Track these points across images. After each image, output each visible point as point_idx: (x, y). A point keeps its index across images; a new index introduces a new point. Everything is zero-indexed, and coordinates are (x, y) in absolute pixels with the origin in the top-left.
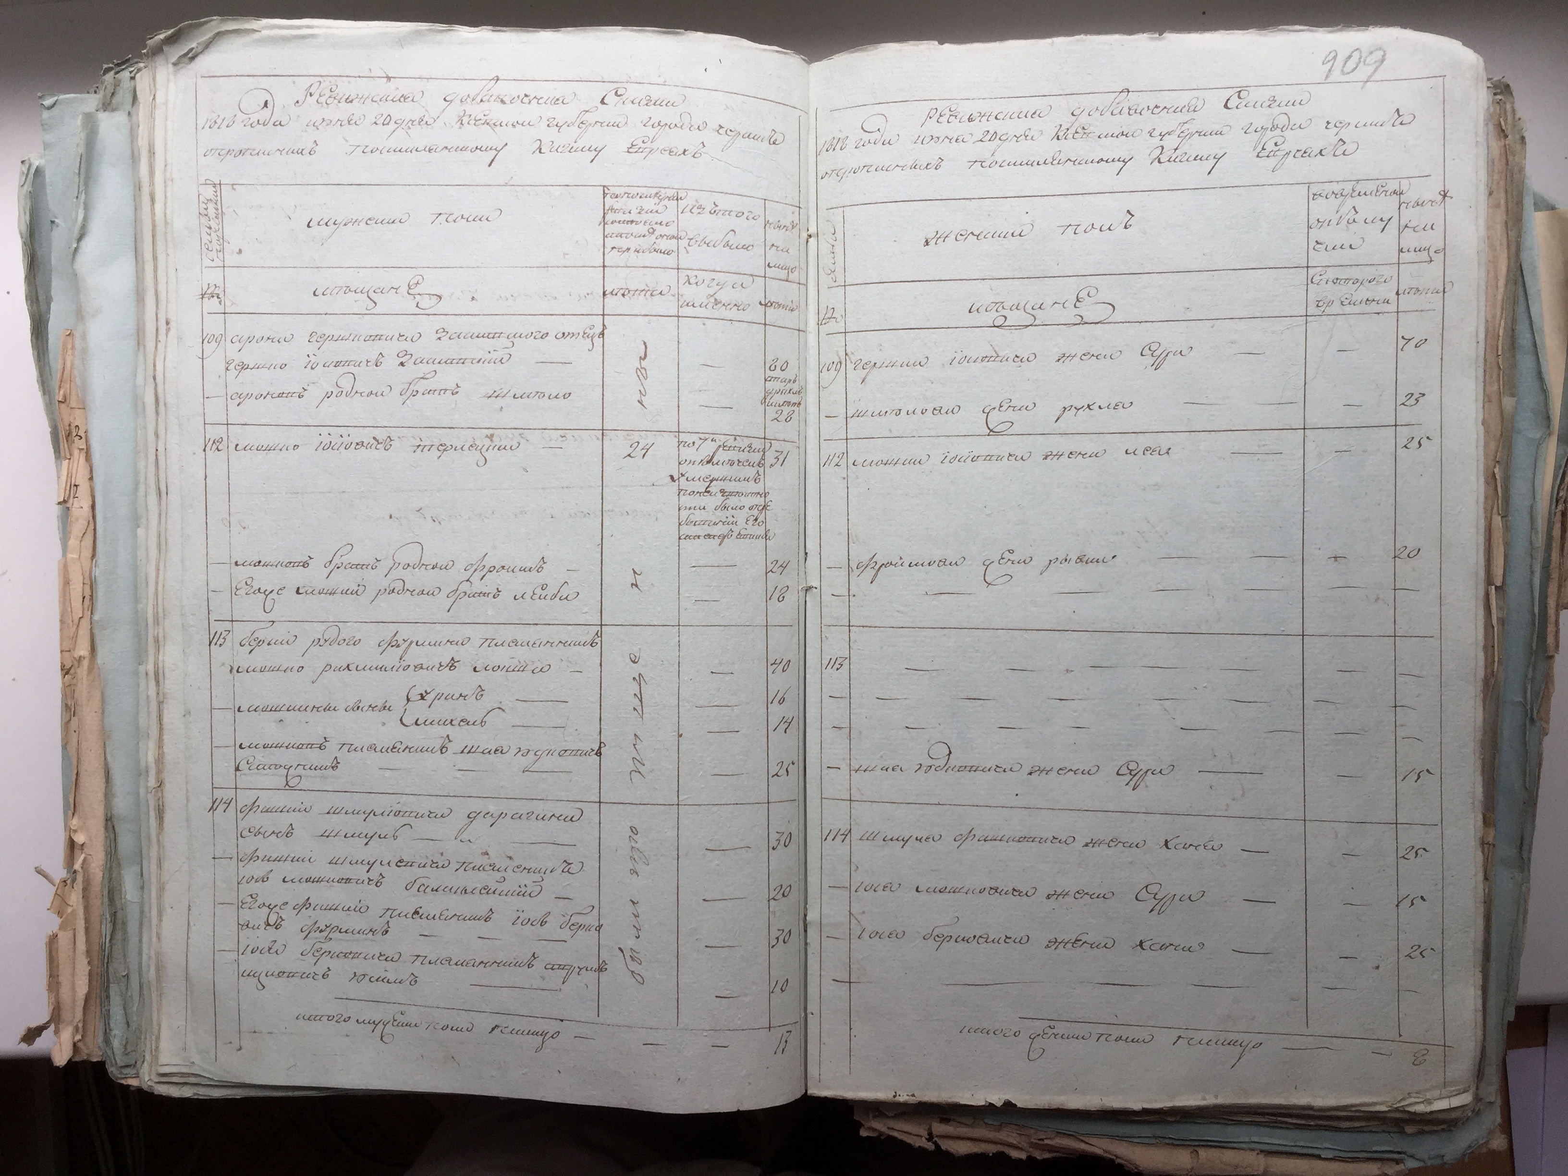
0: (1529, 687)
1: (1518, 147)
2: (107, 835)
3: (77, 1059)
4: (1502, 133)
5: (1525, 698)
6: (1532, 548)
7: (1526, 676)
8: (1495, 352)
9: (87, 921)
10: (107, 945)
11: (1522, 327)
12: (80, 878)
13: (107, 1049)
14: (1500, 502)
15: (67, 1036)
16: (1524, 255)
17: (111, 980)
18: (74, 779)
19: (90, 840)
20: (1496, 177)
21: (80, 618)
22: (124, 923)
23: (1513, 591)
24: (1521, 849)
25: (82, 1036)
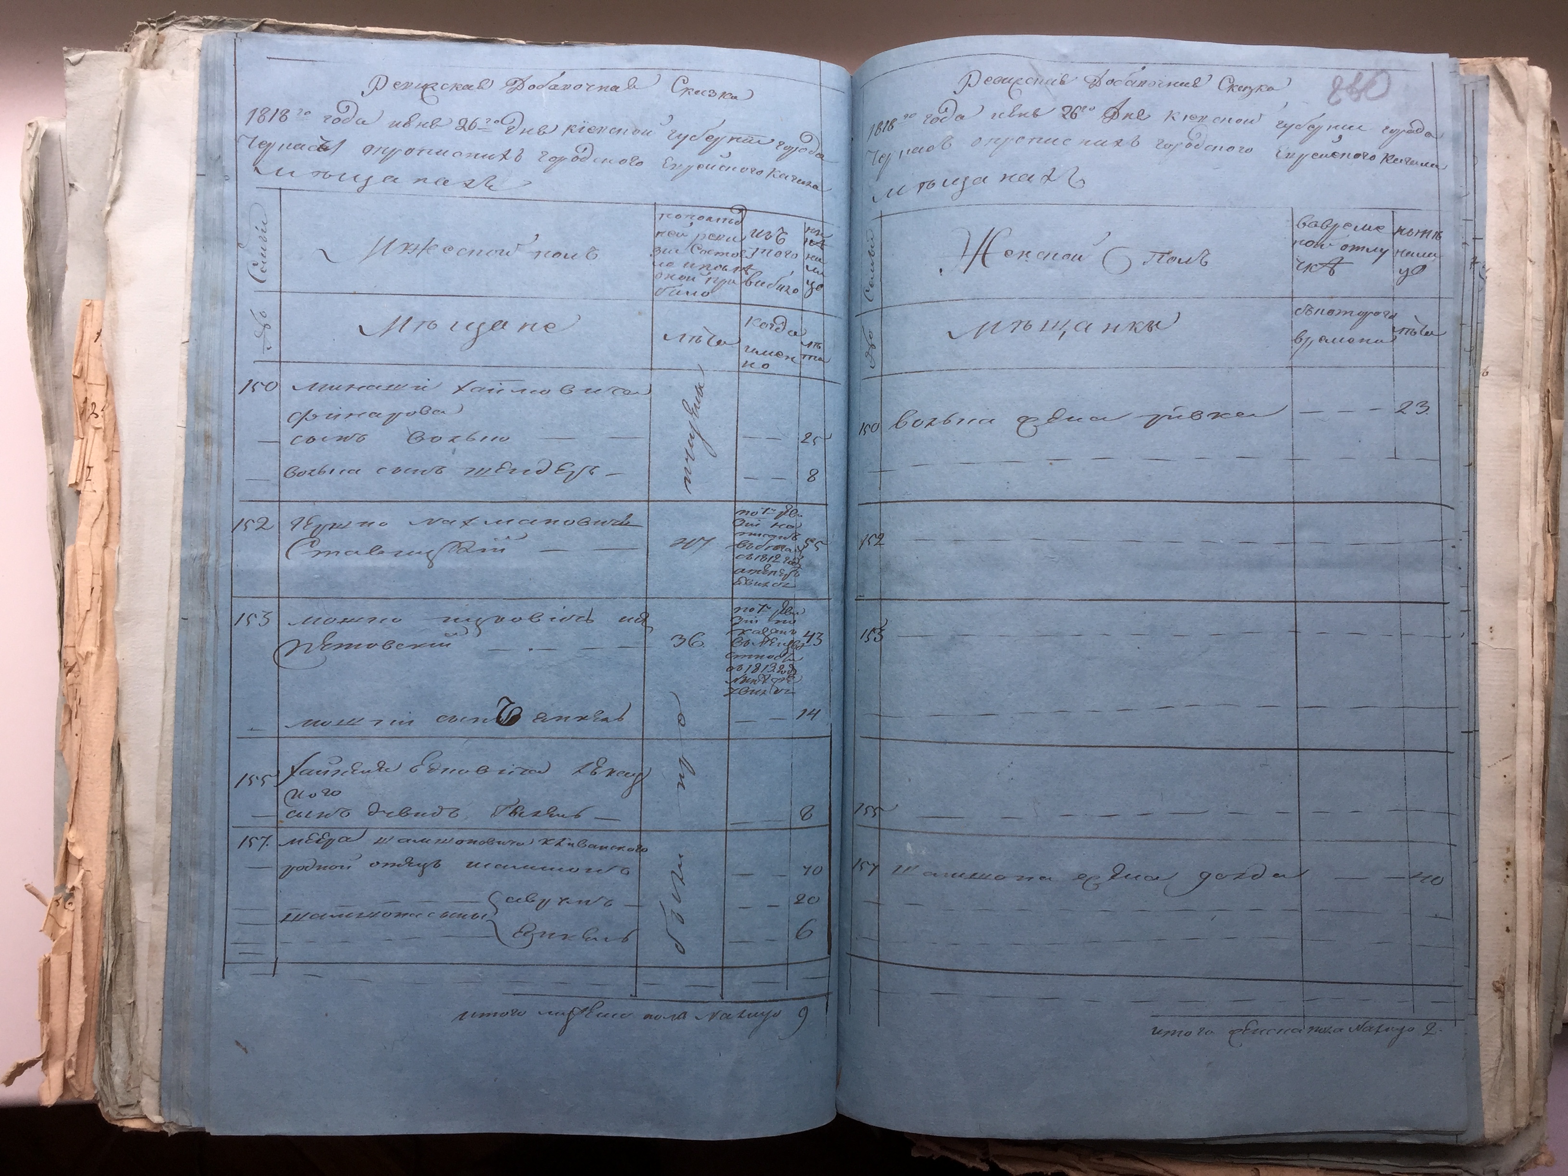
2: (112, 850)
3: (68, 1099)
9: (85, 943)
10: (109, 972)
12: (78, 895)
13: (105, 1088)
15: (56, 1071)
17: (114, 1011)
18: (74, 788)
19: (90, 854)
21: (88, 611)
22: (133, 946)
25: (75, 1071)
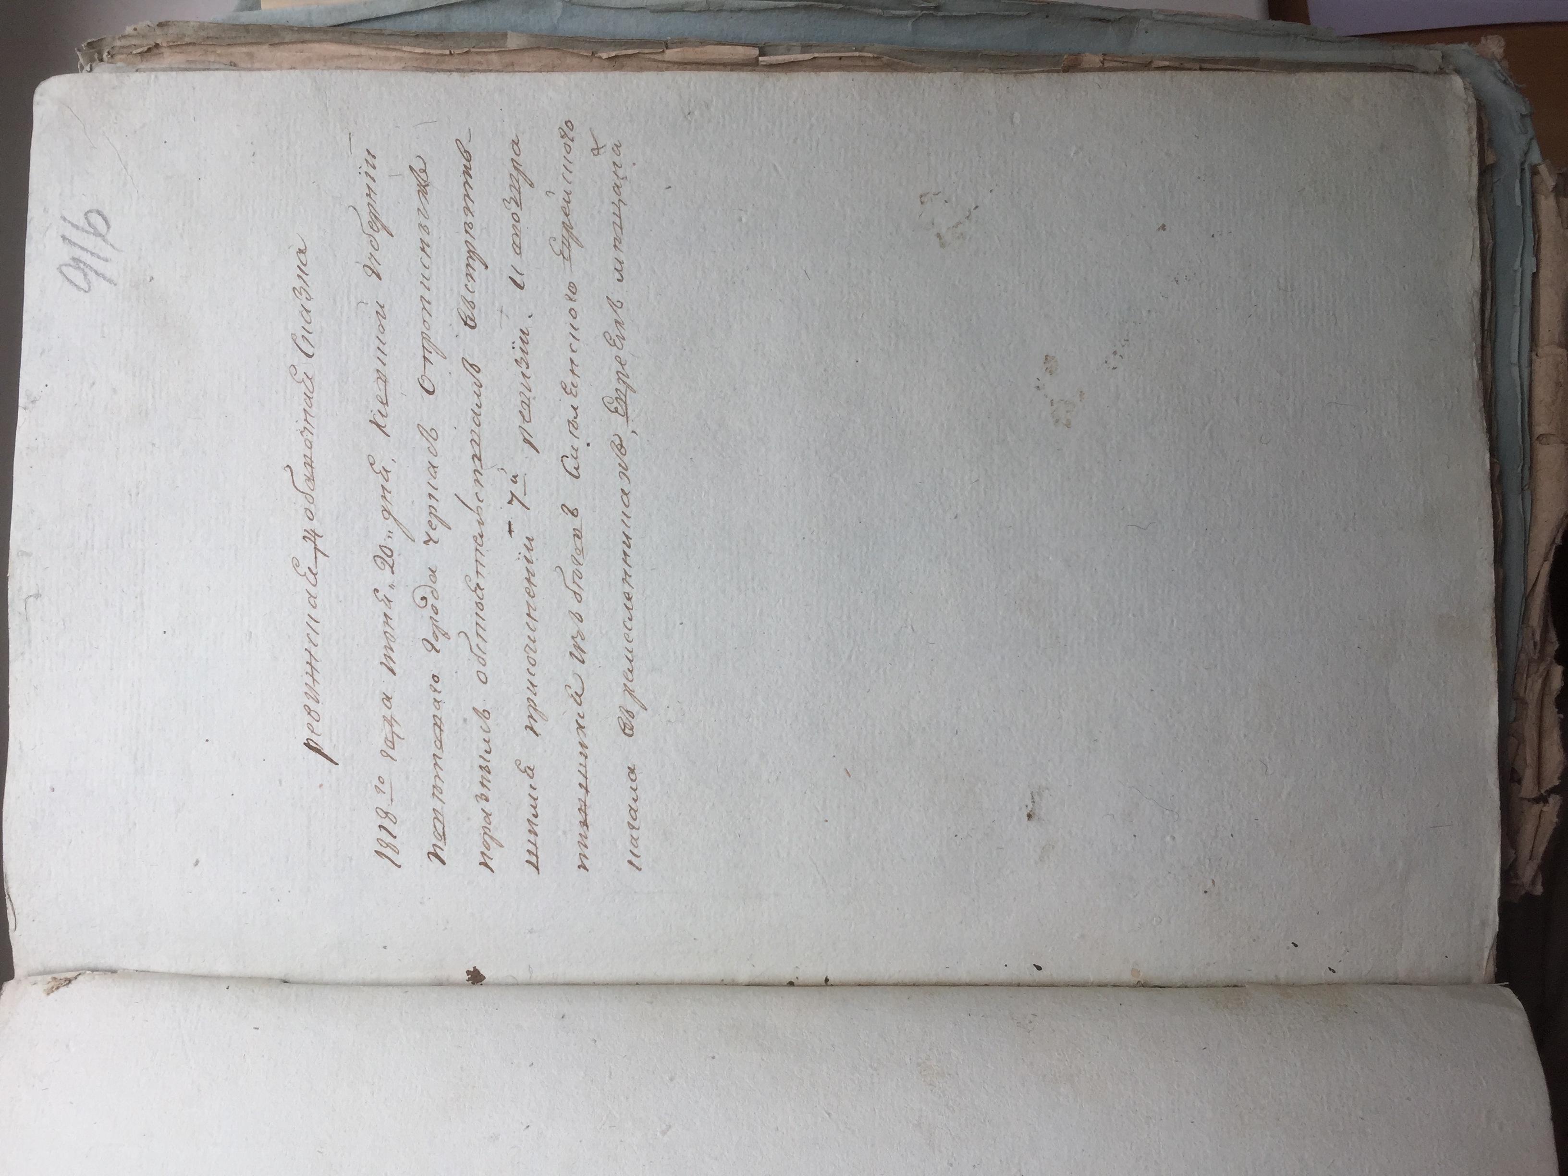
0: (894, 12)
1: (172, 30)
4: (152, 50)
5: (907, 17)
6: (709, 10)
7: (879, 16)
8: (447, 58)
11: (414, 24)
14: (647, 51)
16: (318, 21)
20: (212, 58)
23: (766, 34)
24: (1109, 21)
